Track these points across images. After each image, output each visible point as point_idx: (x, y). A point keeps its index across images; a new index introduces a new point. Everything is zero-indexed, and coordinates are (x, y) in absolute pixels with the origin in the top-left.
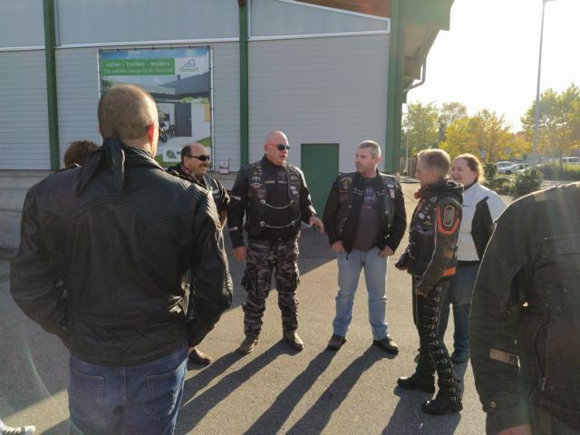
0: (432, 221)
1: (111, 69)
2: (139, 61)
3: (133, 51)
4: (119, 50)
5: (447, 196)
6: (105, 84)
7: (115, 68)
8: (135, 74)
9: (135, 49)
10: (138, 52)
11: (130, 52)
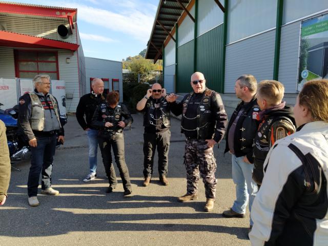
0: (267, 139)
1: (307, 31)
2: (324, 22)
3: (321, 17)
4: (313, 19)
5: (280, 119)
6: (303, 41)
7: (309, 30)
8: (321, 31)
9: (322, 15)
10: (323, 16)
11: (319, 18)
